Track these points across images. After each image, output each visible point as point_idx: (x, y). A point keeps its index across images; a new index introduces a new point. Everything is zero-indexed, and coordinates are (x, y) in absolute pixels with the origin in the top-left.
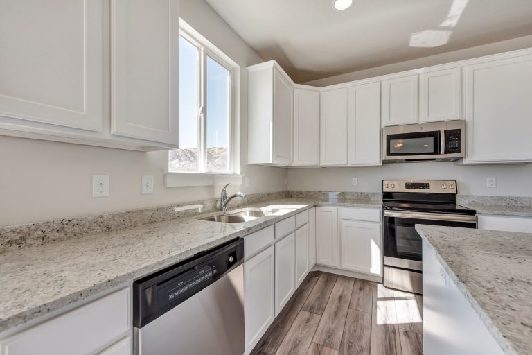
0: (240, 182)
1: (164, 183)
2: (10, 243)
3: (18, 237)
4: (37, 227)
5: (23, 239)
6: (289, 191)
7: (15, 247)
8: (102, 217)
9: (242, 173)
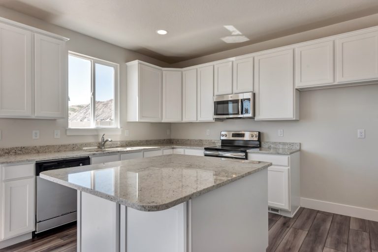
0: (119, 133)
1: (66, 133)
2: (6, 153)
3: (8, 151)
4: (13, 148)
5: (9, 152)
6: (171, 139)
7: (7, 154)
8: (36, 147)
9: (121, 128)
